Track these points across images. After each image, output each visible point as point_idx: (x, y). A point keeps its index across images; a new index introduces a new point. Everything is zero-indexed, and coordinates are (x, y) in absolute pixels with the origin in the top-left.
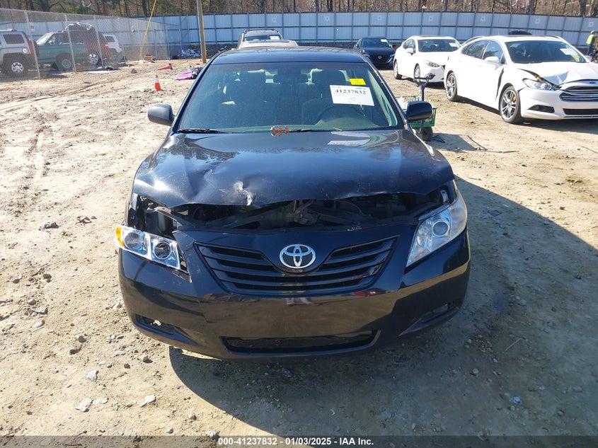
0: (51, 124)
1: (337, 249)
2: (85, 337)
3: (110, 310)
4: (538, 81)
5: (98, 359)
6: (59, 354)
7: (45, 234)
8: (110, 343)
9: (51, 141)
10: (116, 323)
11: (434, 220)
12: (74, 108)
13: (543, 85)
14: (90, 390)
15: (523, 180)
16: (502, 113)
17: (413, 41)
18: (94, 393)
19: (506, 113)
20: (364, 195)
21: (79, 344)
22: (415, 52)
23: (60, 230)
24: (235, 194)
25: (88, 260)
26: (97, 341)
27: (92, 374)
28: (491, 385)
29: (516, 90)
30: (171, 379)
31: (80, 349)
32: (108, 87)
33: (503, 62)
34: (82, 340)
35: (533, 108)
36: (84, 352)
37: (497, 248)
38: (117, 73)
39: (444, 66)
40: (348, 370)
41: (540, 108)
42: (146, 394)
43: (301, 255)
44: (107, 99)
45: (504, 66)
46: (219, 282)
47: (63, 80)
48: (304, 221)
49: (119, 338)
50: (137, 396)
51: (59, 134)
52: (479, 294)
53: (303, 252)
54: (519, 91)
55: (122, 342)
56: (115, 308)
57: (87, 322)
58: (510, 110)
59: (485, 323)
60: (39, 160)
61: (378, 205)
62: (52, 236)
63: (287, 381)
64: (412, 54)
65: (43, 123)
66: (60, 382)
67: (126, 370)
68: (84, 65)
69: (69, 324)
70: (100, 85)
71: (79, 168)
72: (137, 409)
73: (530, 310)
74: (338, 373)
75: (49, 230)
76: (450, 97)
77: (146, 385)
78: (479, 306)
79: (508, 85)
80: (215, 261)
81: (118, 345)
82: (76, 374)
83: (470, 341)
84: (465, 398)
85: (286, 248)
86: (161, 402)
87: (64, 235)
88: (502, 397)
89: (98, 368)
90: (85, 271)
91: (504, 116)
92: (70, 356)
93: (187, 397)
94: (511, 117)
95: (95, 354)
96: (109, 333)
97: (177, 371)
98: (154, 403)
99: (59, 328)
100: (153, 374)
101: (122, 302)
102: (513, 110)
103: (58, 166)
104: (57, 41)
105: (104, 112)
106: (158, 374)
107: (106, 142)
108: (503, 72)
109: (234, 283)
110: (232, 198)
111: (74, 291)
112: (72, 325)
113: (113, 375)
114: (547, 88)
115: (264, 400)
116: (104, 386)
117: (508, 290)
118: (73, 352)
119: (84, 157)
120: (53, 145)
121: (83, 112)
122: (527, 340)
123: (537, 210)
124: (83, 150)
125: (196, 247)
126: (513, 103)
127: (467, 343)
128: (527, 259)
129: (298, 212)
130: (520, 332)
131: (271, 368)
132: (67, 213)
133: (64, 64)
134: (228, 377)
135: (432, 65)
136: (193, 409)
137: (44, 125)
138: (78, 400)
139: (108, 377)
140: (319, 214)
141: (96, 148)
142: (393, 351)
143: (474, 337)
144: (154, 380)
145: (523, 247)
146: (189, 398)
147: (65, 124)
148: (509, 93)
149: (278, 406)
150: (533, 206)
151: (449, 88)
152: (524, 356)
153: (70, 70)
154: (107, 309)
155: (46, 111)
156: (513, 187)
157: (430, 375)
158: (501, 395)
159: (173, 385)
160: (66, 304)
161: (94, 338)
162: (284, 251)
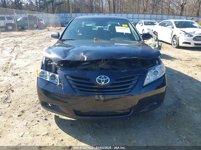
0: (20, 44)
1: (117, 78)
2: (24, 111)
3: (34, 102)
4: (185, 34)
5: (28, 118)
6: (14, 116)
7: (13, 77)
8: (33, 113)
9: (19, 49)
10: (35, 106)
11: (153, 70)
12: (28, 40)
13: (187, 35)
14: (24, 129)
15: (181, 65)
16: (173, 45)
17: (142, 22)
18: (25, 130)
19: (174, 45)
20: (128, 58)
21: (21, 113)
22: (143, 25)
23: (19, 76)
24: (80, 57)
25: (28, 86)
26: (28, 112)
27: (25, 124)
28: (174, 132)
29: (178, 37)
30: (55, 126)
31: (22, 115)
32: (40, 34)
33: (173, 28)
34: (22, 112)
35: (184, 43)
36: (23, 116)
37: (173, 86)
38: (43, 30)
39: (152, 30)
40: (120, 125)
41: (186, 43)
42: (45, 131)
43: (104, 79)
44: (39, 38)
45: (173, 29)
46: (73, 89)
47: (25, 32)
48: (106, 68)
49: (36, 112)
50: (41, 132)
51: (22, 48)
52: (168, 100)
53: (105, 78)
54: (179, 37)
55: (37, 113)
56: (36, 101)
57: (25, 106)
58: (175, 44)
59: (171, 110)
60: (14, 55)
61: (133, 64)
62: (16, 78)
63: (97, 128)
64: (142, 26)
65: (17, 44)
66: (13, 126)
67: (38, 122)
68: (32, 28)
69: (18, 106)
70: (37, 34)
71: (28, 57)
72: (41, 136)
73: (187, 106)
74: (117, 126)
75: (15, 76)
76: (154, 40)
77: (45, 128)
78: (168, 105)
79: (175, 35)
80: (72, 81)
81: (35, 114)
82: (20, 123)
83: (165, 116)
84: (165, 136)
85: (99, 77)
86: (50, 134)
87: (20, 78)
88: (179, 136)
89: (27, 122)
90: (26, 89)
91: (173, 46)
92: (18, 117)
93: (60, 133)
94: (176, 46)
95: (27, 117)
96: (33, 110)
97: (57, 124)
98: (47, 134)
99: (15, 107)
100: (48, 124)
101: (38, 100)
102: (176, 44)
103: (20, 57)
104: (24, 20)
105: (38, 41)
106: (49, 124)
107: (37, 50)
108: (173, 31)
109: (79, 89)
110: (79, 58)
111: (21, 95)
112: (20, 107)
113: (33, 124)
114: (188, 36)
115: (88, 135)
116: (29, 128)
117: (179, 100)
118: (19, 116)
119: (30, 54)
120: (19, 50)
121: (30, 41)
122: (187, 117)
123: (187, 74)
124: (29, 52)
125: (65, 76)
126: (176, 41)
127: (165, 117)
128: (185, 90)
129: (103, 64)
130: (184, 114)
131: (92, 123)
132: (22, 71)
133: (25, 27)
134: (75, 126)
135: (148, 29)
136: (62, 137)
137: (17, 45)
138: (19, 132)
139: (31, 125)
140: (111, 66)
141: (34, 52)
142: (137, 119)
143: (167, 115)
144: (48, 126)
145: (183, 86)
146: (61, 133)
147: (24, 44)
148: (175, 38)
149: (94, 137)
150: (186, 73)
151: (154, 37)
152: (186, 122)
153: (28, 29)
154: (33, 102)
155: (19, 41)
156: (178, 67)
157: (151, 128)
158: (178, 136)
159: (55, 128)
160: (18, 100)
161: (27, 111)
162: (98, 78)
